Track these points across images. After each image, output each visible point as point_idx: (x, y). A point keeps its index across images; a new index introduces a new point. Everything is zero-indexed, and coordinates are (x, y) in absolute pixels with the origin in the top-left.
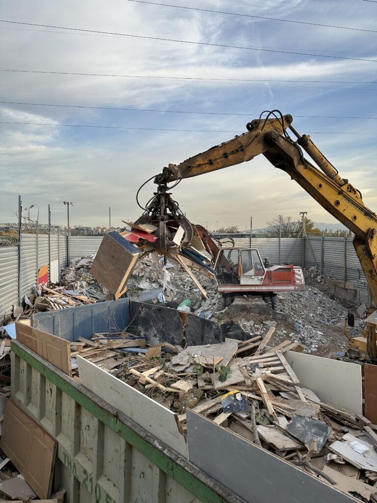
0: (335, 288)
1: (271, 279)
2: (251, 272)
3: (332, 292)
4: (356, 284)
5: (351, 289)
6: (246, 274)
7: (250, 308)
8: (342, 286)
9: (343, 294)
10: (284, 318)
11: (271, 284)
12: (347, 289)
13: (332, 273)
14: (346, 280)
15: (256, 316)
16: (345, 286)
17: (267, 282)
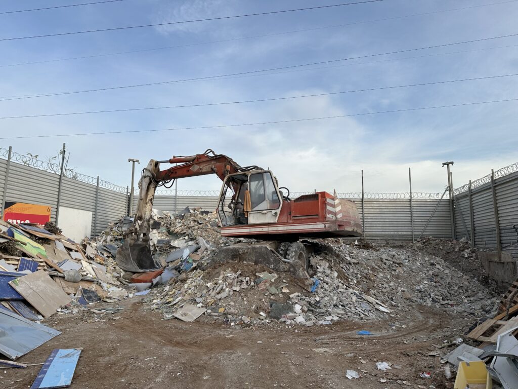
0: (490, 266)
1: (290, 214)
2: (264, 205)
3: (485, 272)
4: (514, 252)
5: (508, 262)
6: (254, 209)
7: (244, 253)
8: (497, 259)
9: (500, 274)
10: (291, 269)
11: (291, 221)
12: (503, 263)
13: (484, 243)
14: (501, 248)
15: (250, 265)
16: (500, 257)
17: (284, 219)
